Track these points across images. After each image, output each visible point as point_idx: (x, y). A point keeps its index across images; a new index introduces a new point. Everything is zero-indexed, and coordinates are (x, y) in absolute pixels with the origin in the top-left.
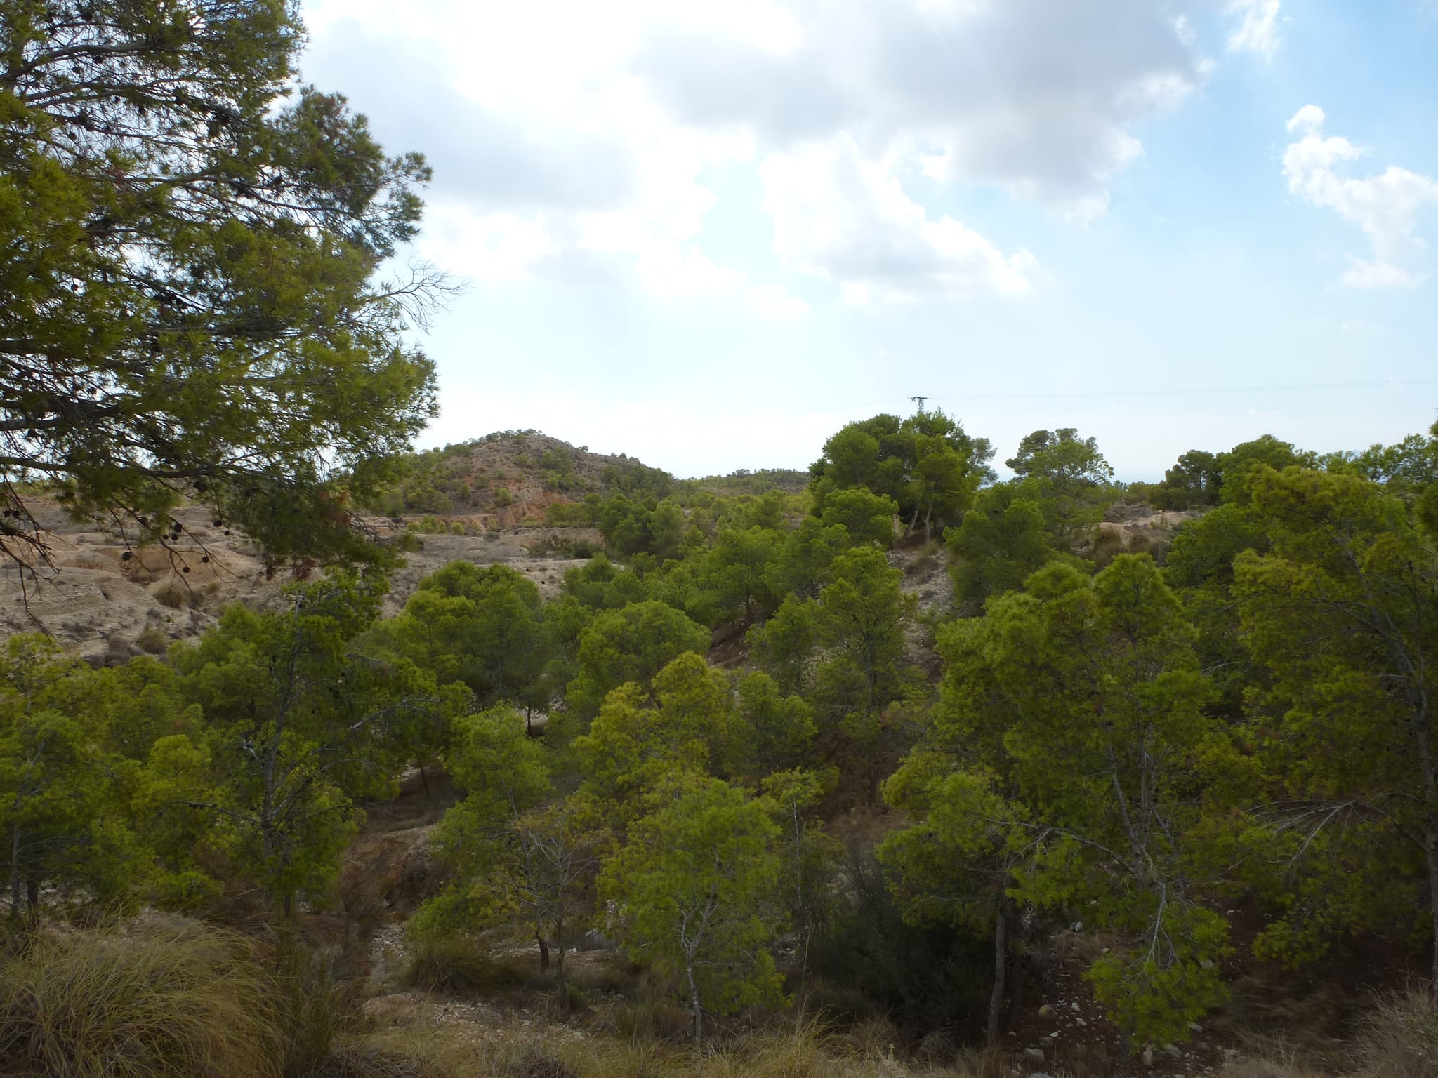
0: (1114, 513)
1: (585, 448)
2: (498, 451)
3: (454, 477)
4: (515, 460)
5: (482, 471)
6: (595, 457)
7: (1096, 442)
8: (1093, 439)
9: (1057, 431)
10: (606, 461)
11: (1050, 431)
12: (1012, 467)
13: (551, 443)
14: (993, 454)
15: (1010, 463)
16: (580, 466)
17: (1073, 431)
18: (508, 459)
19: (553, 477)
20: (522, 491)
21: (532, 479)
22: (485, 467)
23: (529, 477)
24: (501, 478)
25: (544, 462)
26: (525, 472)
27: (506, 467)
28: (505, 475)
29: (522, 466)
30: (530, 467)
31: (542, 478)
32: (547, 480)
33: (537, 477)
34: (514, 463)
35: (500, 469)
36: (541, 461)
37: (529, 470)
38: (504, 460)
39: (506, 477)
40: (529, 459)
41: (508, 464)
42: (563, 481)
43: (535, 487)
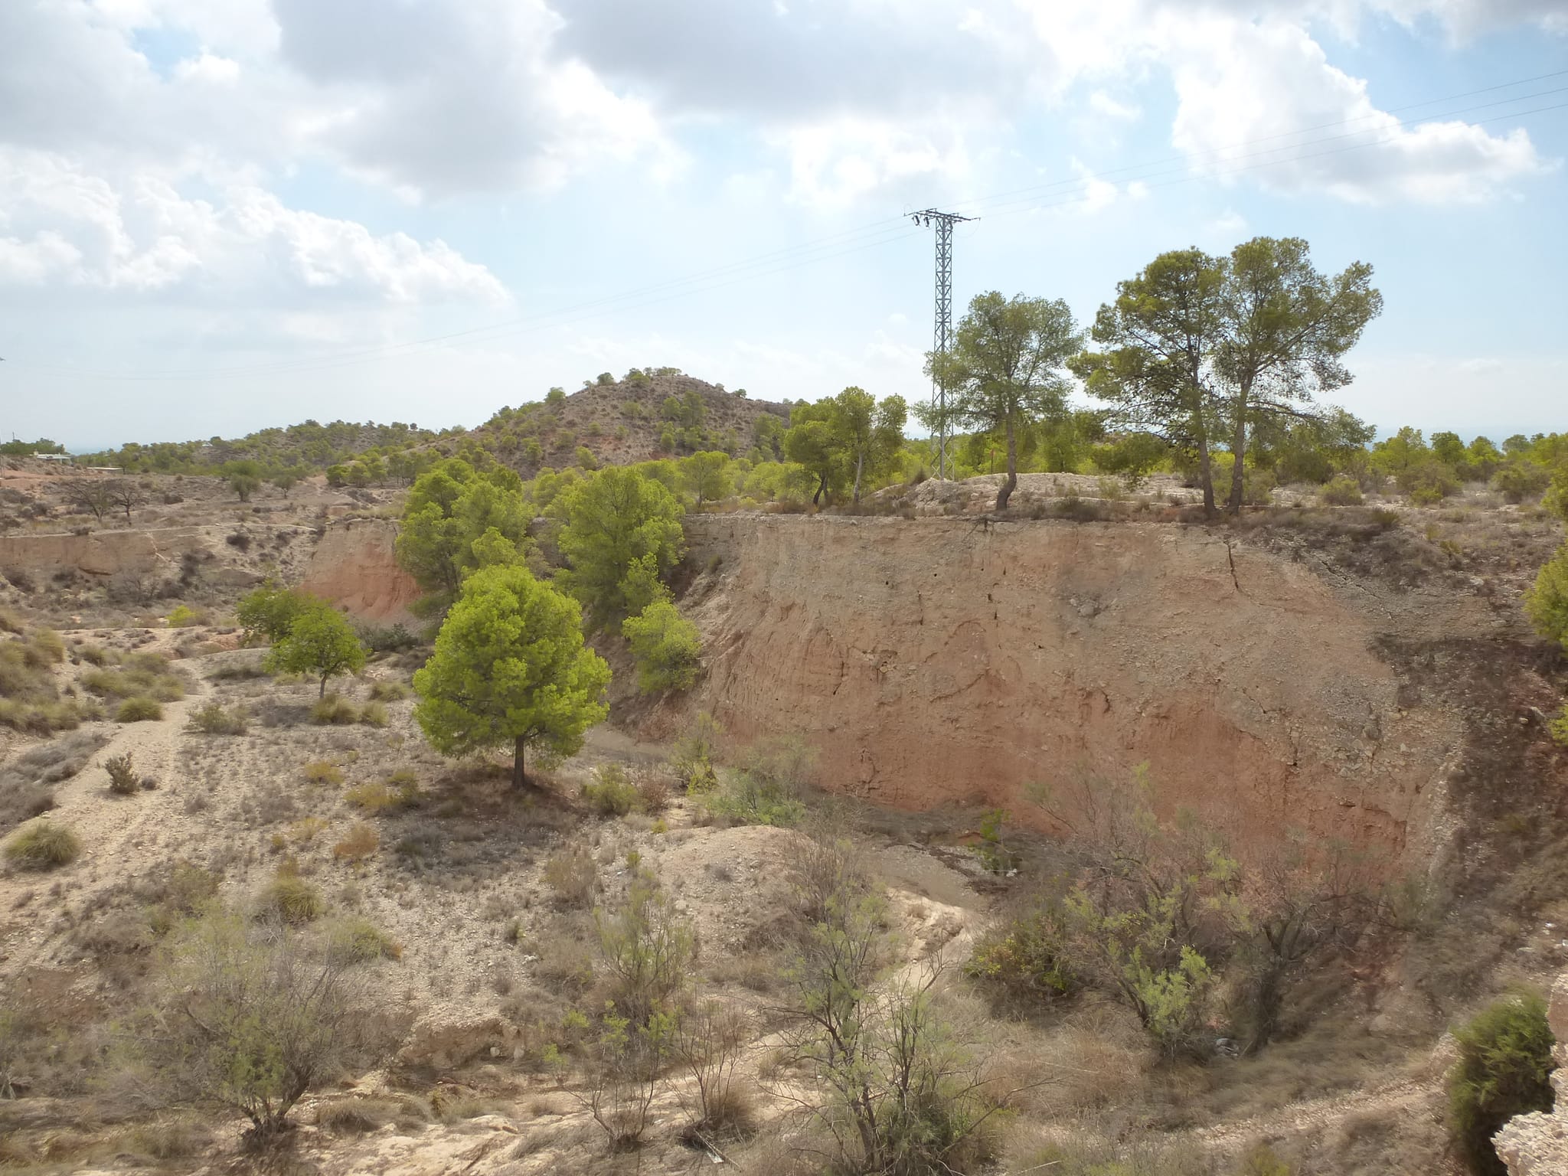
0: (1421, 538)
1: (741, 392)
2: (604, 397)
3: (532, 433)
4: (623, 411)
5: (571, 424)
6: (753, 405)
10: (767, 411)
13: (687, 385)
16: (724, 417)
18: (615, 407)
19: (673, 431)
20: (618, 452)
21: (641, 435)
22: (577, 420)
23: (637, 433)
24: (595, 434)
25: (666, 412)
26: (634, 426)
27: (607, 420)
28: (602, 429)
29: (632, 418)
30: (645, 419)
31: (656, 434)
32: (663, 436)
33: (650, 432)
34: (622, 414)
35: (596, 423)
36: (662, 411)
37: (640, 423)
38: (609, 409)
39: (602, 432)
40: (646, 408)
41: (612, 415)
42: (687, 438)
43: (643, 446)
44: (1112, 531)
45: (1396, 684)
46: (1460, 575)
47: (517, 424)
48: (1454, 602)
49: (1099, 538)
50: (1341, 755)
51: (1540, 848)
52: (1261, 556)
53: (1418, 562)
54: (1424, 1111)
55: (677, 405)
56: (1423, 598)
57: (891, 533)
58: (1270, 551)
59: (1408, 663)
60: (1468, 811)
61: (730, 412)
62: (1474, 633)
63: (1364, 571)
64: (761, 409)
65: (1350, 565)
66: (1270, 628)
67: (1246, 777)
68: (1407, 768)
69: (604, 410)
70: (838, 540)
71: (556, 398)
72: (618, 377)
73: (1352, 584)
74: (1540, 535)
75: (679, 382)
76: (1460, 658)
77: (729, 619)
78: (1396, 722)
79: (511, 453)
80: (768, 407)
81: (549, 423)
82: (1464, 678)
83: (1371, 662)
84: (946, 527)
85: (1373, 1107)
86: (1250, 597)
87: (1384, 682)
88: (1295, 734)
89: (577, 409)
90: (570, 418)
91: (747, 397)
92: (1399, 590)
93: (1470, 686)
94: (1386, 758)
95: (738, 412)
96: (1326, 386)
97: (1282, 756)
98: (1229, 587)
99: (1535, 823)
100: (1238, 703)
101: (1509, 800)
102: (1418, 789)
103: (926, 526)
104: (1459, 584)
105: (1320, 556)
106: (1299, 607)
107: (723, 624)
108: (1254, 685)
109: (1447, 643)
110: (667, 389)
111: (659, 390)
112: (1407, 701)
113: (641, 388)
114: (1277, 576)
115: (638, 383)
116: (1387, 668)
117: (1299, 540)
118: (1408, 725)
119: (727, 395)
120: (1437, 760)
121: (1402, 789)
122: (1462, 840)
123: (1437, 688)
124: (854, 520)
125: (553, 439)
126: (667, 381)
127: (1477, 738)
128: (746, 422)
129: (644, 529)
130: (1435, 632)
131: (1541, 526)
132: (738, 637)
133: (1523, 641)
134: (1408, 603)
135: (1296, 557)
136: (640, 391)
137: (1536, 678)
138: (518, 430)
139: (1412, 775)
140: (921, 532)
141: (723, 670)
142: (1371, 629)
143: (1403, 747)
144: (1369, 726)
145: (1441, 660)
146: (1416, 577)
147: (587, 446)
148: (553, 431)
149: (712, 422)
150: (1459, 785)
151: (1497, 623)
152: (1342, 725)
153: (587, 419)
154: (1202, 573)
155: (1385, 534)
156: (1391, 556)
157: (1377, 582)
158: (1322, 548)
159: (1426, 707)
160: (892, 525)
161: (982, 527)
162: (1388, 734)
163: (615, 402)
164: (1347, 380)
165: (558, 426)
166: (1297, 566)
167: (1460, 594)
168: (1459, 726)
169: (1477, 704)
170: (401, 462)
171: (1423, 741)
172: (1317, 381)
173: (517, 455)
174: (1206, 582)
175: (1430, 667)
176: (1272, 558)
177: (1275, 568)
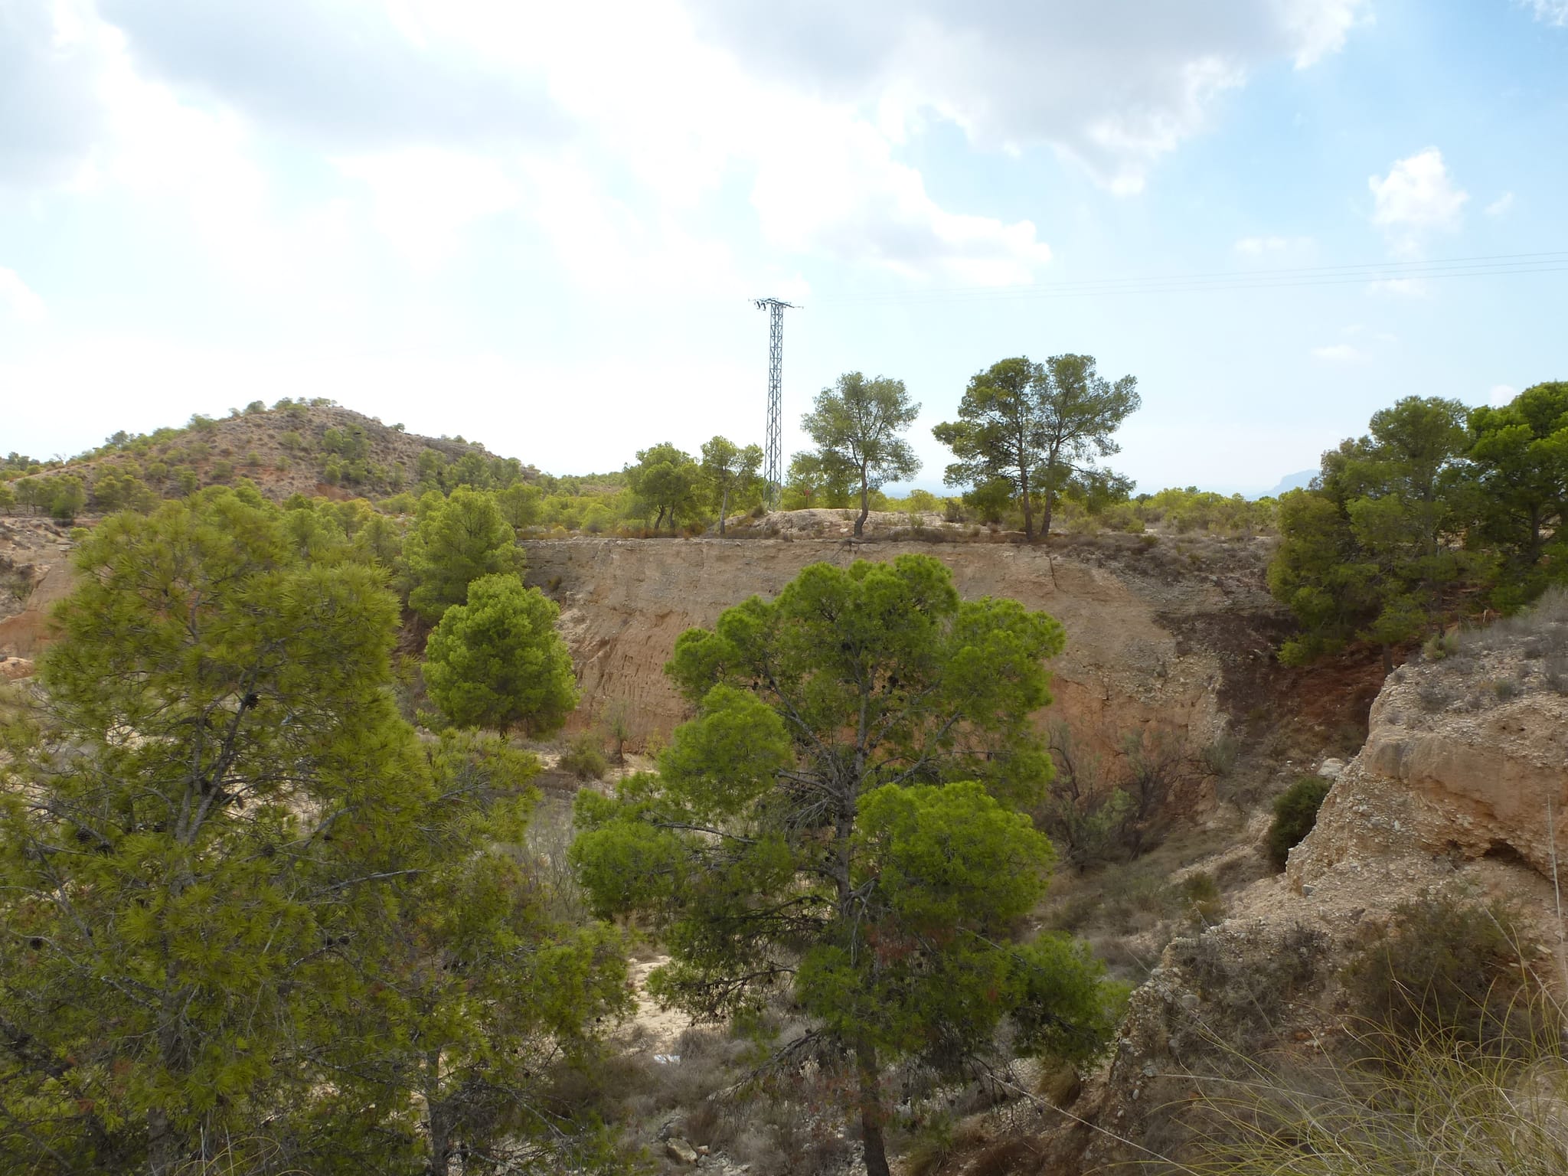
0: (1173, 553)
1: (400, 426)
2: (259, 426)
3: (182, 461)
4: (282, 440)
5: (226, 453)
6: (413, 440)
7: (1137, 389)
8: (1129, 381)
9: (1050, 361)
10: (428, 446)
11: (1034, 360)
12: (948, 441)
13: (344, 417)
14: (910, 415)
15: (944, 433)
16: (386, 451)
17: (1086, 361)
18: (272, 437)
19: (337, 464)
20: (282, 483)
21: (303, 467)
22: (232, 449)
23: (298, 464)
24: (254, 464)
25: (327, 444)
26: (295, 457)
27: (265, 450)
28: (261, 459)
29: (292, 449)
30: (305, 450)
31: (319, 465)
32: (328, 468)
33: (312, 464)
34: (280, 444)
35: (255, 452)
36: (323, 442)
37: (302, 454)
38: (266, 439)
39: (261, 462)
40: (306, 439)
41: (271, 445)
42: (352, 471)
43: (306, 478)
44: (959, 549)
45: (1174, 641)
46: (1203, 575)
47: (163, 451)
48: (1202, 591)
49: (949, 555)
50: (1140, 689)
51: (1274, 725)
52: (1075, 565)
53: (1178, 567)
54: (1254, 855)
55: (339, 438)
56: (1184, 589)
57: (773, 552)
58: (1082, 561)
59: (1179, 628)
60: (1231, 710)
61: (391, 446)
62: (1214, 609)
63: (1144, 573)
64: (422, 444)
65: (1135, 570)
66: (1083, 612)
67: (1075, 710)
68: (1184, 692)
69: (260, 439)
70: (720, 558)
71: (203, 427)
72: (269, 404)
73: (1138, 582)
74: (1242, 550)
75: (336, 414)
76: (1210, 624)
77: (588, 629)
78: (1177, 664)
79: (159, 481)
80: (429, 443)
81: (201, 451)
82: (1215, 635)
83: (1155, 629)
84: (818, 548)
85: (1227, 858)
86: (1067, 592)
87: (1165, 642)
88: (1106, 680)
89: (230, 437)
90: (224, 447)
91: (405, 431)
92: (1168, 584)
93: (1219, 639)
94: (1170, 688)
95: (398, 445)
96: (1104, 454)
97: (1098, 694)
98: (1051, 586)
99: (1269, 712)
100: (1064, 663)
101: (1251, 701)
102: (1193, 705)
103: (803, 547)
104: (1205, 580)
105: (1114, 564)
106: (1102, 598)
107: (585, 633)
108: (1075, 650)
109: (1200, 615)
110: (325, 420)
111: (317, 421)
112: (1183, 651)
113: (296, 417)
114: (1087, 578)
115: (292, 415)
116: (1166, 632)
117: (1098, 554)
118: (1184, 666)
119: (385, 428)
120: (1205, 684)
121: (1183, 706)
122: (1231, 725)
123: (1200, 642)
124: (738, 542)
125: (207, 468)
126: (324, 412)
127: (1227, 670)
128: (408, 456)
129: (498, 552)
130: (1192, 609)
131: (1241, 545)
132: (603, 643)
133: (1242, 613)
134: (1175, 592)
135: (1100, 565)
136: (297, 421)
137: (1254, 633)
138: (165, 457)
139: (1187, 696)
140: (798, 552)
141: (596, 671)
142: (1153, 609)
143: (1182, 680)
144: (1158, 669)
145: (1199, 625)
146: (1177, 576)
147: (247, 477)
148: (206, 459)
149: (374, 455)
150: (1222, 695)
151: (1228, 602)
152: (1140, 670)
153: (244, 448)
154: (1032, 577)
155: (1151, 550)
156: (1159, 563)
157: (1153, 580)
158: (1115, 559)
159: (1196, 654)
160: (773, 546)
161: (847, 548)
162: (1171, 673)
163: (271, 432)
164: (1117, 450)
165: (211, 455)
166: (1102, 570)
167: (1207, 586)
168: (1216, 663)
169: (1225, 649)
170: (33, 488)
171: (1193, 675)
172: (1098, 450)
173: (168, 484)
174: (1034, 583)
175: (1193, 630)
176: (1083, 566)
177: (1086, 573)
